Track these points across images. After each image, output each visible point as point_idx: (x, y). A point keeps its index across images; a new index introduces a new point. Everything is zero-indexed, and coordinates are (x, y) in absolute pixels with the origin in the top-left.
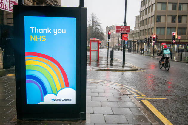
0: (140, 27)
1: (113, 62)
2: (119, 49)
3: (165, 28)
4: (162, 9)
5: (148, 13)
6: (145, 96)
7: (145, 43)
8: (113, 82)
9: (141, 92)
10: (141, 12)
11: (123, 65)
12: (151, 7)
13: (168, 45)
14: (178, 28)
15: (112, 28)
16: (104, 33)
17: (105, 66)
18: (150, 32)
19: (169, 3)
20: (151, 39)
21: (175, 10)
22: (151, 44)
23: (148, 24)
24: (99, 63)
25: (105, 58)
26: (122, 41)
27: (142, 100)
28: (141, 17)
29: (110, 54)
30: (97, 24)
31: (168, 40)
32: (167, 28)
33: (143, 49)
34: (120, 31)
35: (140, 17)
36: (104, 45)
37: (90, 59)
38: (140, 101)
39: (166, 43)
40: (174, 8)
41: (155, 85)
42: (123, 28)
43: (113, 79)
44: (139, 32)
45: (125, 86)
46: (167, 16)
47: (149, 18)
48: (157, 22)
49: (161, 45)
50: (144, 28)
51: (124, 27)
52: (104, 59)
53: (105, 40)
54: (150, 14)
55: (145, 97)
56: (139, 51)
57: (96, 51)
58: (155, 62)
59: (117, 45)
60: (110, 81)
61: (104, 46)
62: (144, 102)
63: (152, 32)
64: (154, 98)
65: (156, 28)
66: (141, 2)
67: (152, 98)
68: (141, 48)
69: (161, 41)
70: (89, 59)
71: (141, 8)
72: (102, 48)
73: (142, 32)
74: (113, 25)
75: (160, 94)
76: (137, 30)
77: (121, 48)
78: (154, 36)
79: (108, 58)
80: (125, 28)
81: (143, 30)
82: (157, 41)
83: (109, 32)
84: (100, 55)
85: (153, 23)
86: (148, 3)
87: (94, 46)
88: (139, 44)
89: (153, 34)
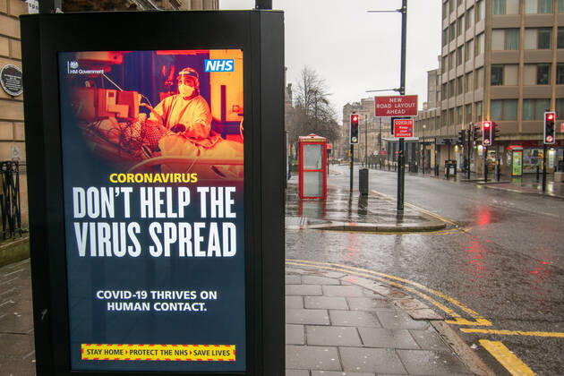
0: (442, 100)
1: (366, 204)
2: (382, 166)
3: (517, 100)
4: (506, 48)
5: (465, 61)
6: (488, 323)
7: (456, 147)
8: (373, 270)
9: (473, 307)
10: (443, 59)
11: (398, 213)
12: (472, 43)
13: (529, 150)
14: (557, 99)
15: (362, 107)
16: (337, 121)
17: (345, 215)
18: (473, 114)
19: (526, 28)
20: (477, 135)
21: (548, 47)
22: (477, 149)
23: (467, 91)
24: (327, 208)
25: (343, 191)
26: (389, 143)
27: (480, 341)
28: (443, 72)
29: (356, 181)
30: (318, 96)
31: (529, 134)
32: (525, 100)
33: (454, 162)
34: (388, 112)
35: (439, 73)
36: (339, 155)
37: (301, 196)
38: (474, 346)
39: (523, 145)
40: (544, 42)
41: (515, 280)
42: (397, 103)
43: (374, 259)
44: (439, 114)
45: (414, 284)
46: (522, 65)
47: (468, 74)
48: (493, 84)
49: (506, 152)
50: (453, 102)
51: (400, 100)
52: (339, 194)
53: (342, 141)
54: (470, 61)
55: (491, 328)
56: (440, 169)
57: (317, 173)
58: (496, 202)
59: (376, 153)
60: (365, 268)
61: (339, 157)
62: (490, 351)
63: (479, 114)
64: (523, 333)
65: (489, 101)
66: (444, 31)
67: (515, 333)
68: (446, 162)
69: (507, 138)
70: (297, 195)
71: (443, 46)
72: (334, 162)
73: (447, 115)
74: (362, 100)
75: (541, 315)
76: (434, 109)
77: (386, 162)
78: (487, 125)
79: (351, 191)
80: (403, 102)
81: (452, 109)
82: (497, 139)
83: (353, 117)
84: (329, 184)
85: (480, 89)
86: (463, 32)
87: (312, 156)
88: (438, 148)
89: (480, 120)
